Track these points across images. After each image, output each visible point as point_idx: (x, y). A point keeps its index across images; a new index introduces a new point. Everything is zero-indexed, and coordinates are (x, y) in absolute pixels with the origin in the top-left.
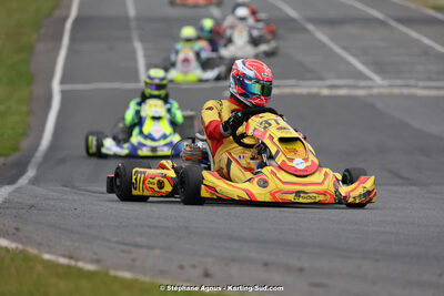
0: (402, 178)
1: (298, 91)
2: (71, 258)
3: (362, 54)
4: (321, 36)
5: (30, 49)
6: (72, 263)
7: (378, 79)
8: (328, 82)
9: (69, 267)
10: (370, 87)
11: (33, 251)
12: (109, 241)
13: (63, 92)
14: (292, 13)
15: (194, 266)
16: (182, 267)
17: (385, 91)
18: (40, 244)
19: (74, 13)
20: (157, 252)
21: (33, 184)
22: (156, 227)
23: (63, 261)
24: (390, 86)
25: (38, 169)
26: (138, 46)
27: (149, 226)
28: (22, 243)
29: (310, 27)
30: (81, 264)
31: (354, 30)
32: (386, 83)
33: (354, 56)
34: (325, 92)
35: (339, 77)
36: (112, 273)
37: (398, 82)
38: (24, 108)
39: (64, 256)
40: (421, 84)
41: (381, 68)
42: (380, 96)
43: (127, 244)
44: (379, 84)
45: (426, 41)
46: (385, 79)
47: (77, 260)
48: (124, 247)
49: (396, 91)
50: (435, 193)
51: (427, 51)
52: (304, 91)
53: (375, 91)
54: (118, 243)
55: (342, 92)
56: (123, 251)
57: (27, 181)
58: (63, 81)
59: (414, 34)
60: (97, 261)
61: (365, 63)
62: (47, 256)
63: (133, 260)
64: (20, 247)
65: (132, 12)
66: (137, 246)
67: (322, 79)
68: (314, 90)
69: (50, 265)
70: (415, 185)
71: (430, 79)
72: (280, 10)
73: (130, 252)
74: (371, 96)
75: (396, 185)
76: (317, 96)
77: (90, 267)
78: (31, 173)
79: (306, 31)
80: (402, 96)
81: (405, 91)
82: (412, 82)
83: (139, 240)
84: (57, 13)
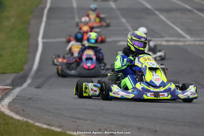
0: (200, 85)
2: (49, 125)
3: (181, 25)
5: (28, 23)
6: (49, 127)
7: (188, 37)
8: (166, 39)
9: (47, 129)
10: (185, 41)
11: (31, 122)
12: (66, 116)
13: (44, 43)
14: (149, 6)
15: (106, 129)
16: (100, 130)
17: (192, 43)
18: (34, 118)
19: (48, 5)
20: (88, 122)
23: (45, 126)
25: (32, 80)
27: (84, 109)
29: (157, 13)
30: (53, 128)
32: (192, 39)
33: (177, 26)
34: (164, 43)
35: (170, 37)
36: (68, 132)
37: (198, 39)
38: (25, 50)
39: (45, 124)
41: (190, 32)
42: (189, 45)
43: (75, 118)
44: (189, 40)
46: (191, 37)
47: (52, 126)
48: (73, 119)
49: (197, 43)
53: (187, 43)
54: (70, 117)
55: (172, 43)
56: (73, 122)
58: (44, 38)
60: (60, 127)
61: (182, 30)
62: (37, 124)
63: (78, 126)
64: (25, 119)
65: (75, 5)
66: (79, 119)
67: (163, 37)
68: (159, 43)
72: (143, 4)
73: (76, 122)
78: (29, 81)
79: (155, 14)
81: (201, 43)
83: (81, 116)
84: (41, 6)
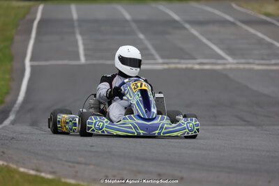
0: (245, 121)
1: (179, 66)
2: (37, 170)
3: (219, 43)
4: (194, 31)
5: (12, 40)
6: (38, 174)
7: (230, 59)
8: (199, 61)
9: (36, 176)
10: (225, 64)
11: (13, 166)
12: (61, 160)
13: (32, 67)
14: (176, 17)
15: (114, 176)
17: (234, 66)
18: (18, 162)
19: (39, 17)
20: (92, 167)
21: (13, 124)
22: (91, 151)
23: (32, 172)
24: (238, 63)
25: (16, 115)
26: (79, 38)
27: (86, 151)
28: (7, 161)
29: (187, 26)
30: (43, 175)
31: (215, 28)
32: (235, 61)
33: (215, 44)
34: (197, 67)
35: (206, 58)
36: (63, 180)
37: (243, 61)
38: (7, 76)
39: (33, 170)
40: (257, 62)
41: (231, 52)
42: (231, 70)
43: (73, 162)
44: (230, 62)
45: (260, 35)
46: (234, 59)
47: (41, 172)
48: (70, 164)
49: (241, 66)
50: (266, 130)
51: (261, 41)
52: (184, 66)
53: (228, 66)
54: (67, 161)
55: (207, 67)
56: (70, 167)
57: (9, 122)
58: (32, 60)
59: (252, 31)
60: (53, 173)
61: (222, 49)
62: (22, 170)
63: (77, 172)
64: (5, 164)
65: (75, 16)
66: (79, 163)
67: (195, 59)
68: (190, 66)
69: (24, 175)
70: (253, 125)
71: (263, 59)
73: (74, 167)
74: (225, 69)
75: (241, 125)
76: (191, 70)
77: (49, 176)
78: (12, 117)
79: (185, 28)
80: (244, 70)
81: (247, 66)
82: (251, 61)
83: (80, 159)
84: (28, 17)
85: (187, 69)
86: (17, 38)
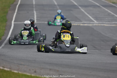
5: (7, 13)
10: (93, 24)
14: (76, 4)
15: (33, 70)
16: (30, 70)
19: (19, 3)
20: (26, 66)
26: (35, 12)
32: (98, 23)
33: (90, 15)
34: (82, 25)
35: (85, 21)
41: (96, 19)
42: (96, 26)
44: (96, 23)
49: (100, 25)
52: (76, 24)
53: (94, 25)
55: (86, 25)
56: (17, 66)
63: (19, 68)
65: (34, 3)
67: (81, 21)
68: (79, 24)
73: (19, 66)
76: (79, 26)
81: (102, 25)
82: (104, 22)
84: (15, 3)
85: (77, 26)
86: (10, 12)
